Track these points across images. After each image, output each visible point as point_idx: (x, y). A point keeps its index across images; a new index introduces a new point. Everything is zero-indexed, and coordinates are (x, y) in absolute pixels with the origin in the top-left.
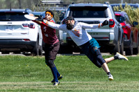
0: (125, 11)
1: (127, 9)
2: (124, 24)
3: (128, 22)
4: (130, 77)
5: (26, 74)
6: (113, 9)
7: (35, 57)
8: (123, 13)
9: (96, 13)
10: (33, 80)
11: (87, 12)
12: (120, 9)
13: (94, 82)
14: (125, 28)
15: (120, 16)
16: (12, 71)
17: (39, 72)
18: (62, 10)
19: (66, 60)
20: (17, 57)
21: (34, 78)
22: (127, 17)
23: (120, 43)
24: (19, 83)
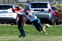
0: (56, 5)
1: (57, 4)
2: (55, 11)
3: (57, 10)
4: (58, 34)
5: (12, 33)
6: (50, 4)
7: (16, 26)
8: (55, 6)
9: (43, 6)
10: (15, 36)
11: (39, 5)
12: (53, 4)
13: (42, 37)
14: (56, 13)
15: (53, 7)
16: (5, 32)
17: (17, 32)
18: (27, 4)
19: (29, 27)
20: (7, 26)
21: (15, 35)
22: (57, 8)
23: (53, 19)
24: (8, 37)
